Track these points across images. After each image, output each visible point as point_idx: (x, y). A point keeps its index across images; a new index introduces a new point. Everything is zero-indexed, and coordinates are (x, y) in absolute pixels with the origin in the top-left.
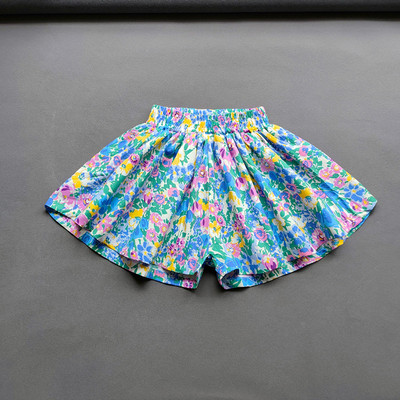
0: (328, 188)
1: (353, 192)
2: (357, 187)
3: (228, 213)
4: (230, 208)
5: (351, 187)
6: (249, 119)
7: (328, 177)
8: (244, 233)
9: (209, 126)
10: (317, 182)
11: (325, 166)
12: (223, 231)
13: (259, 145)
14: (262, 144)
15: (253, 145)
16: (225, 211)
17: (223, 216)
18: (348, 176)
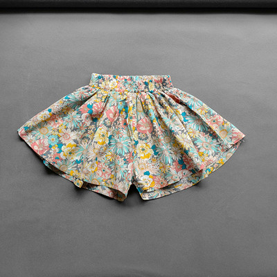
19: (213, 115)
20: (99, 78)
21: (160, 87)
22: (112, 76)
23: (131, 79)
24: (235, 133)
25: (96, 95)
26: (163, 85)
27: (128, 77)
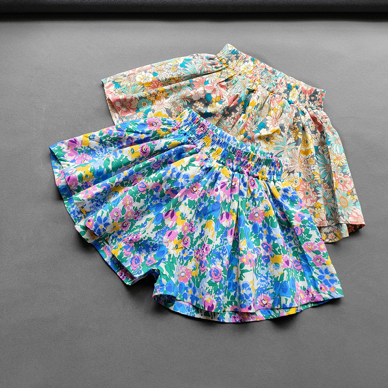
0: (306, 260)
1: (327, 277)
2: (332, 275)
3: (197, 238)
4: (202, 235)
5: (327, 271)
6: (265, 167)
7: (310, 251)
8: (201, 265)
9: (223, 156)
10: (299, 251)
11: (313, 240)
12: (183, 252)
13: (261, 194)
14: (264, 194)
15: (256, 192)
16: (196, 235)
17: (192, 239)
18: (328, 260)
19: (345, 174)
20: (233, 52)
21: (305, 101)
22: (250, 58)
23: (273, 72)
24: (357, 213)
25: (219, 73)
26: (310, 100)
27: (270, 69)
